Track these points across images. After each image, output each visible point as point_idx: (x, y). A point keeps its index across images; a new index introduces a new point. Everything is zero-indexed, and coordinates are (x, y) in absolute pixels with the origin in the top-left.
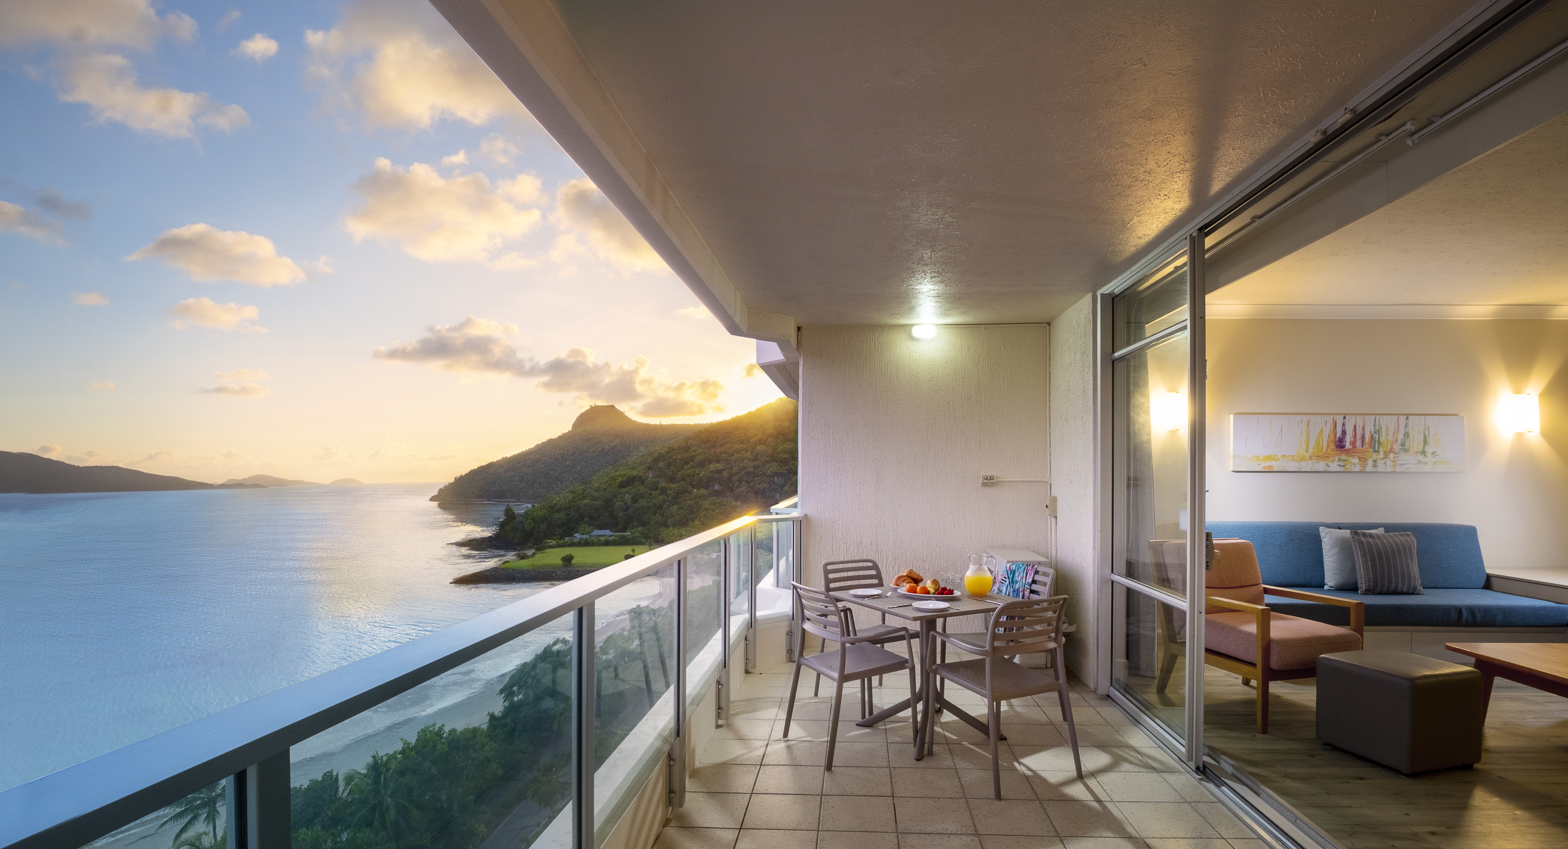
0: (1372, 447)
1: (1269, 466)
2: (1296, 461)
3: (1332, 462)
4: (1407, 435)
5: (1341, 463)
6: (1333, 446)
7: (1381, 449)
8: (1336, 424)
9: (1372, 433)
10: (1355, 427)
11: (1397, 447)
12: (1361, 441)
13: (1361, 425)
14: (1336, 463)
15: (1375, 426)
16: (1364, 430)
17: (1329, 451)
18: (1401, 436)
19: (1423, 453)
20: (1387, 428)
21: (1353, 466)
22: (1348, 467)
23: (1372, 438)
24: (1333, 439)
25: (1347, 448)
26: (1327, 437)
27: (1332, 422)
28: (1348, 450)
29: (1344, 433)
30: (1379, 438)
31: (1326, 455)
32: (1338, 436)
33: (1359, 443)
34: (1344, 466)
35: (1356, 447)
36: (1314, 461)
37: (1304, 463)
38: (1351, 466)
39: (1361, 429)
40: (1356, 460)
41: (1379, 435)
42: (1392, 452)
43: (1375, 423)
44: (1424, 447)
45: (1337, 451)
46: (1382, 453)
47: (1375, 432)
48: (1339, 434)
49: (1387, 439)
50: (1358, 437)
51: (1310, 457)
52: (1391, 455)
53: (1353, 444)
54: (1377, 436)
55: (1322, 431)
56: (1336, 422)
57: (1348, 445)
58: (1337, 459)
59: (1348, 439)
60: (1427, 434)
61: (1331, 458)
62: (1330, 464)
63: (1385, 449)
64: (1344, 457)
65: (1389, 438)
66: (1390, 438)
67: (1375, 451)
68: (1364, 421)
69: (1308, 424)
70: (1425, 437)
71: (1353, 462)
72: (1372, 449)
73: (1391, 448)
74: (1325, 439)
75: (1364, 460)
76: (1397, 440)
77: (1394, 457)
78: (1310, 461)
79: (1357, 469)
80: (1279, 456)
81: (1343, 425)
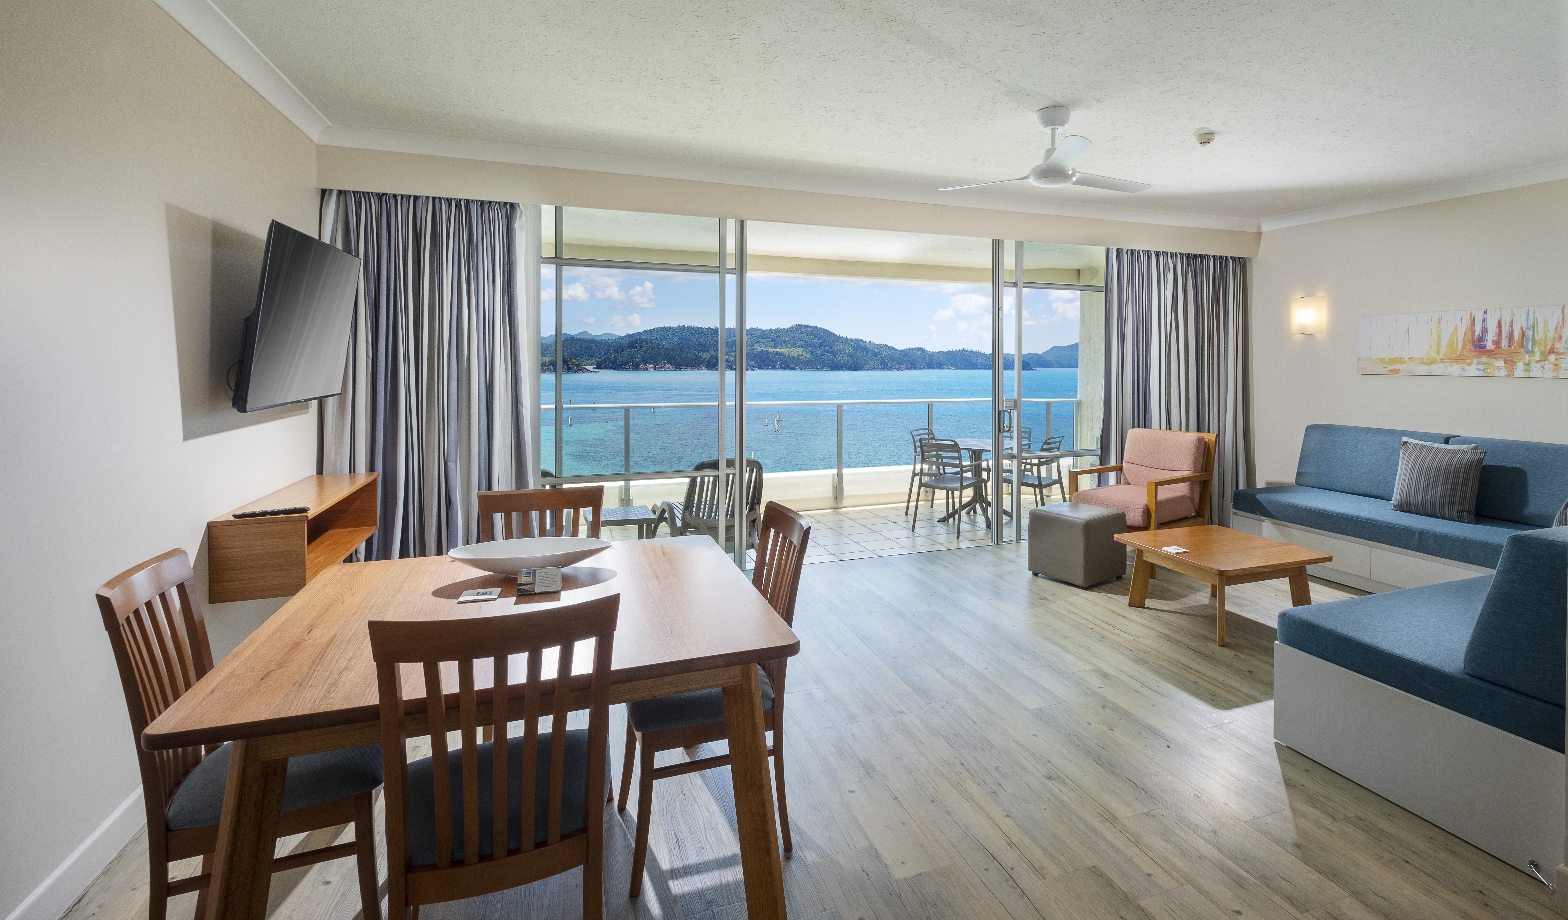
0: (1523, 347)
1: (1395, 369)
2: (1424, 364)
3: (1469, 365)
5: (1480, 367)
6: (1469, 347)
7: (1536, 349)
8: (1474, 320)
9: (1524, 329)
10: (1500, 323)
11: (1560, 346)
12: (1507, 339)
13: (1509, 320)
14: (1474, 366)
15: (1527, 320)
16: (1512, 326)
17: (1464, 352)
20: (1546, 323)
21: (1496, 371)
22: (1489, 371)
23: (1523, 335)
24: (1470, 338)
25: (1488, 348)
26: (1463, 336)
27: (1469, 318)
28: (1490, 351)
29: (1485, 330)
30: (1533, 335)
31: (1462, 357)
32: (1477, 334)
33: (1504, 342)
34: (1484, 370)
35: (1501, 347)
36: (1446, 363)
37: (1434, 367)
38: (1494, 370)
39: (1508, 325)
40: (1500, 363)
41: (1534, 331)
42: (1554, 352)
43: (1528, 316)
45: (1475, 352)
46: (1538, 354)
47: (1528, 328)
48: (1478, 331)
49: (1546, 336)
50: (1504, 334)
51: (1442, 358)
52: (1552, 357)
53: (1497, 343)
54: (1531, 333)
55: (1456, 329)
56: (1474, 318)
57: (1490, 345)
58: (1475, 362)
59: (1490, 337)
61: (1468, 361)
62: (1467, 368)
63: (1542, 349)
64: (1484, 359)
65: (1548, 335)
66: (1551, 334)
67: (1528, 352)
68: (1513, 315)
69: (1439, 322)
71: (1497, 365)
72: (1523, 350)
73: (1553, 348)
74: (1460, 339)
75: (1511, 363)
76: (1561, 337)
77: (1556, 360)
78: (1441, 365)
79: (1503, 372)
80: (1406, 359)
81: (1484, 320)
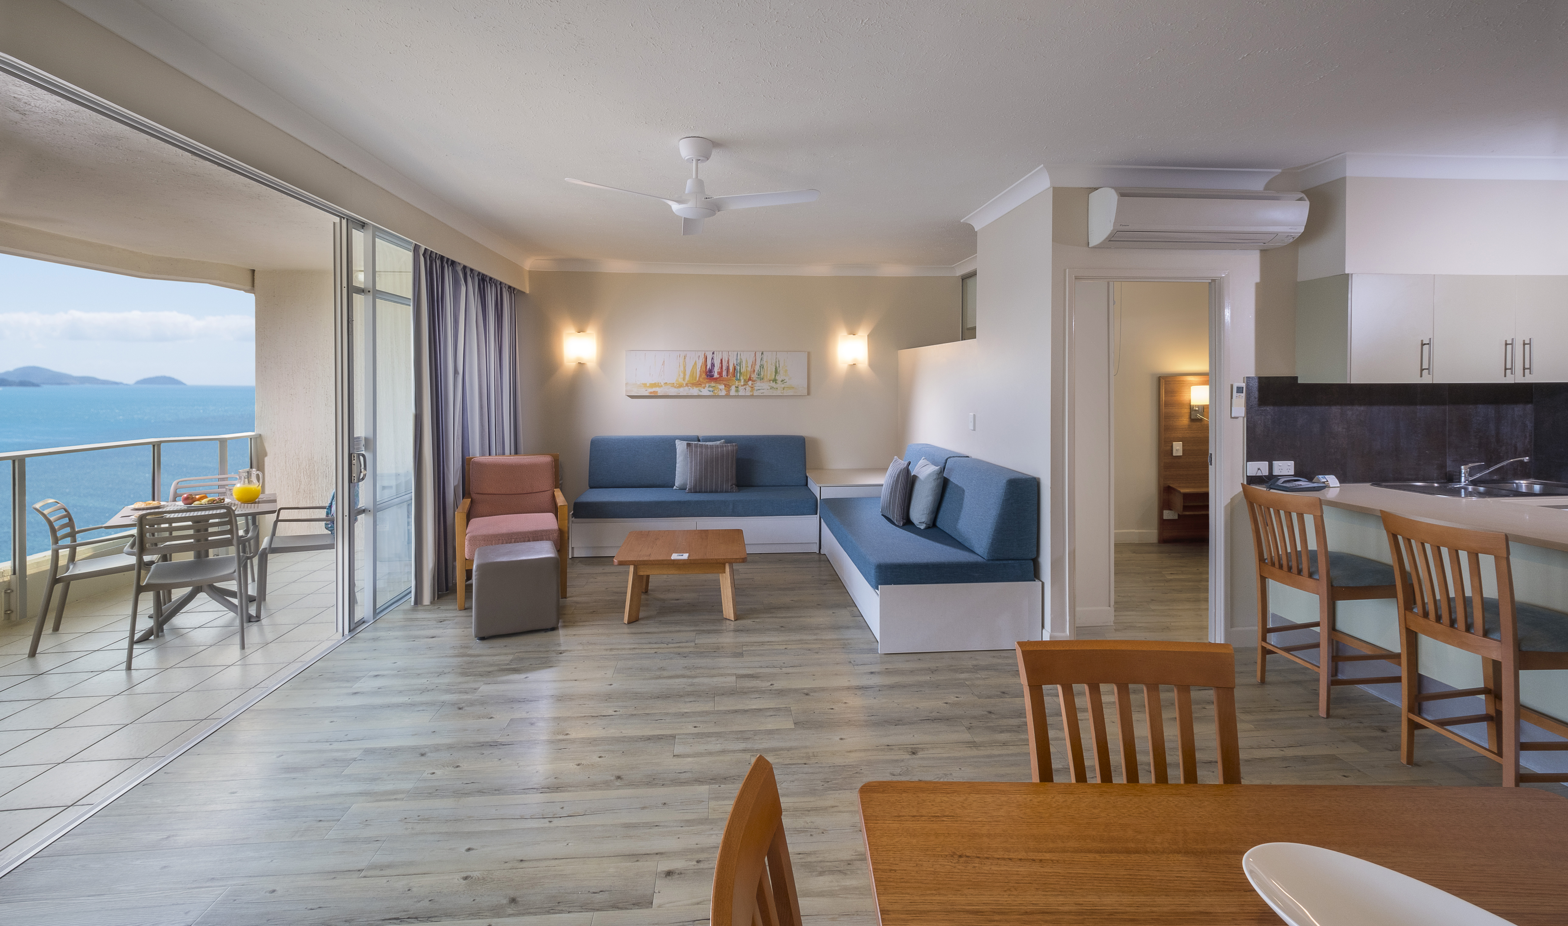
0: (734, 377)
1: (654, 392)
2: (675, 387)
3: (704, 388)
4: (762, 366)
5: (711, 389)
6: (704, 376)
7: (742, 378)
8: (706, 358)
9: (735, 365)
10: (721, 360)
11: (754, 376)
12: (726, 371)
13: (727, 359)
14: (707, 388)
15: (737, 359)
16: (728, 363)
17: (701, 379)
18: (757, 368)
19: (775, 380)
20: (747, 361)
21: (720, 392)
22: (716, 392)
23: (734, 369)
24: (704, 370)
25: (715, 377)
26: (700, 368)
27: (703, 356)
28: (716, 379)
29: (713, 365)
31: (699, 383)
32: (708, 367)
33: (724, 373)
34: (713, 391)
35: (722, 376)
36: (689, 387)
37: (681, 389)
38: (719, 391)
39: (726, 362)
40: (722, 387)
41: (740, 366)
42: (751, 380)
43: (737, 356)
44: (775, 376)
45: (707, 379)
46: (742, 381)
47: (737, 365)
48: (709, 365)
49: (747, 370)
50: (724, 368)
51: (687, 384)
52: (750, 383)
53: (720, 373)
54: (739, 368)
55: (695, 363)
56: (706, 356)
57: (716, 375)
58: (707, 386)
59: (716, 370)
60: (778, 365)
61: (703, 385)
62: (702, 390)
63: (745, 378)
64: (713, 384)
65: (748, 369)
66: (749, 369)
67: (737, 380)
68: (729, 356)
69: (685, 359)
70: (776, 368)
71: (720, 388)
72: (734, 378)
73: (750, 377)
74: (698, 370)
75: (728, 386)
76: (754, 371)
77: (752, 384)
78: (686, 388)
79: (723, 393)
80: (662, 384)
81: (712, 358)
